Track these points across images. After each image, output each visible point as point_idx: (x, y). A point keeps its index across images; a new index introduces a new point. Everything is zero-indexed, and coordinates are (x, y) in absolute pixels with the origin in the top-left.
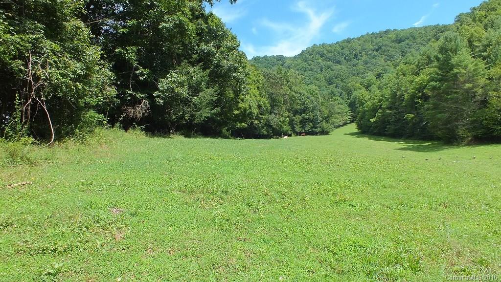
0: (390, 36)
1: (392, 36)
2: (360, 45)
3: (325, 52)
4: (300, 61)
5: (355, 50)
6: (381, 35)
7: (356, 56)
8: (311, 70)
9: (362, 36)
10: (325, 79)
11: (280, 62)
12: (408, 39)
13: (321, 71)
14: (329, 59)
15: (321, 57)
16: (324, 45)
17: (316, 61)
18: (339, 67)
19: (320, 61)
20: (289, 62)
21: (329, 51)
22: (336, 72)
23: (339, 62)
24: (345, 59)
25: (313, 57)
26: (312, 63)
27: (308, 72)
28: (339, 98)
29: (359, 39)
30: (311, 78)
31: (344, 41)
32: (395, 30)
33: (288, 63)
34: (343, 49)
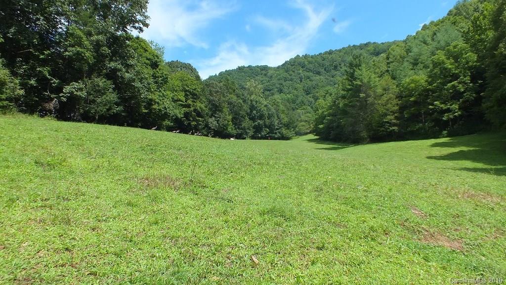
0: (369, 48)
1: (371, 48)
2: (340, 57)
3: (306, 63)
4: (281, 71)
5: (335, 61)
6: (361, 47)
7: (336, 67)
8: (291, 80)
9: (344, 48)
10: (303, 89)
11: (264, 72)
12: (385, 52)
13: (301, 81)
14: (309, 70)
15: (302, 67)
16: (306, 56)
17: (296, 71)
18: (318, 77)
19: (301, 71)
20: (272, 72)
21: (310, 62)
22: (314, 83)
23: (319, 73)
24: (325, 70)
25: (294, 68)
26: (292, 73)
27: (287, 82)
28: (309, 107)
29: (340, 51)
30: (290, 88)
31: (326, 53)
32: (374, 43)
33: (270, 73)
34: (324, 60)
